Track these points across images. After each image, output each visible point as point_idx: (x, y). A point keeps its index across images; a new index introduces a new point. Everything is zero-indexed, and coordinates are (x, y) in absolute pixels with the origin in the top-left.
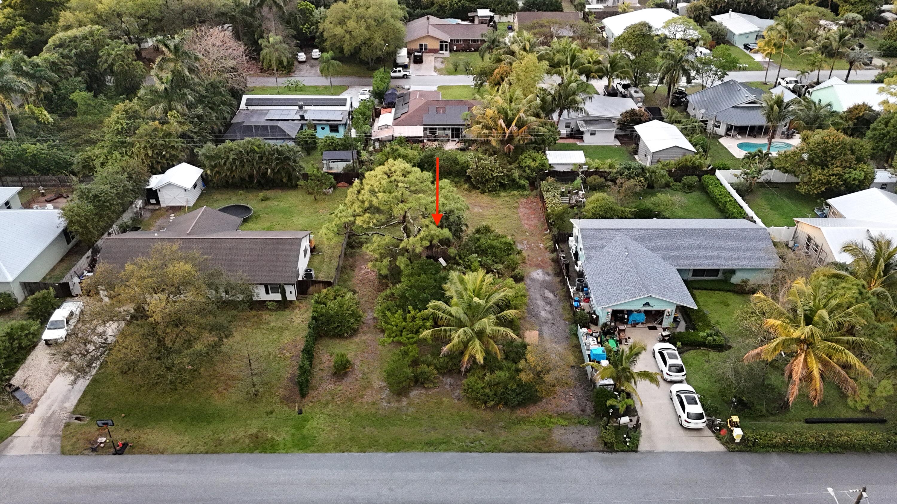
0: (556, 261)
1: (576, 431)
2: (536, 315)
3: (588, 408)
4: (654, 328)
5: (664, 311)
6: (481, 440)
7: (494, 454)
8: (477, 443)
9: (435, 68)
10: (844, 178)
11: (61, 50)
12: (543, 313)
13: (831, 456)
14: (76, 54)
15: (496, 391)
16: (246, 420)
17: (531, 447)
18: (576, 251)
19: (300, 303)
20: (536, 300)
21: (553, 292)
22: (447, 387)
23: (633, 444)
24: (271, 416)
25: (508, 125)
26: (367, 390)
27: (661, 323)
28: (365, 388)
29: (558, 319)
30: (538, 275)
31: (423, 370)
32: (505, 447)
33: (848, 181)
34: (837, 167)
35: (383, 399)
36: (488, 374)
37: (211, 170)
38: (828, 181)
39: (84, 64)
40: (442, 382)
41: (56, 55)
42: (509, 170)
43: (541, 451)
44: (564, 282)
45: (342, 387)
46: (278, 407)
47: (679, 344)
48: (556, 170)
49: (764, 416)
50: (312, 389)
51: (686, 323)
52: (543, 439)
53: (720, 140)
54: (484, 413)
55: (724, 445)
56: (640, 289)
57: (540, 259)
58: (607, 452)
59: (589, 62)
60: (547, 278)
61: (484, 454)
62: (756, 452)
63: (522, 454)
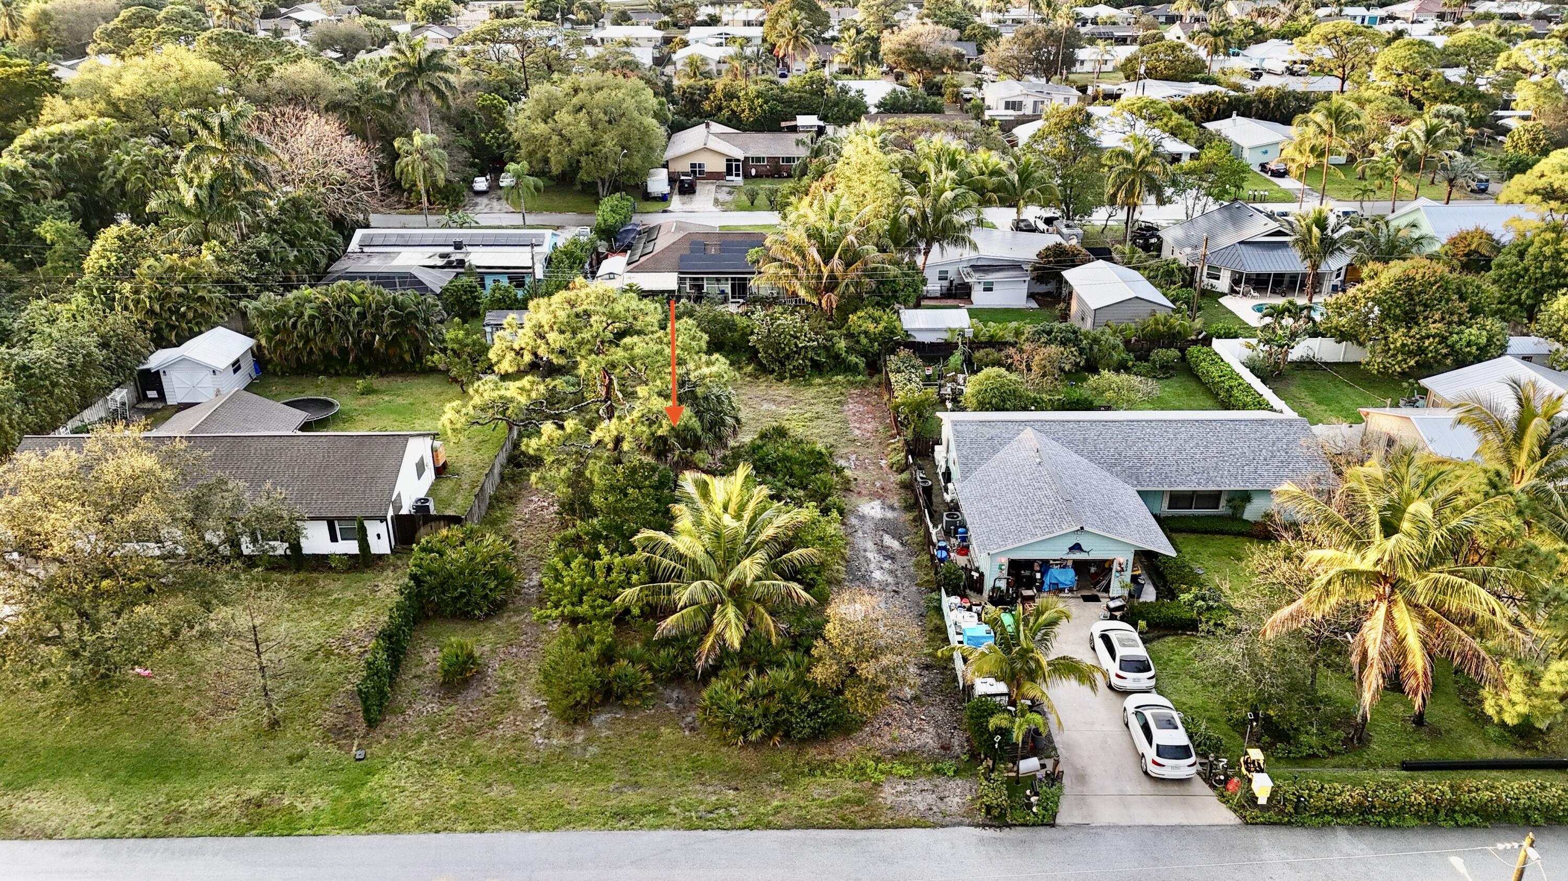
0: (907, 486)
1: (928, 786)
2: (863, 576)
3: (956, 742)
4: (1095, 599)
5: (1112, 561)
6: (729, 805)
7: (755, 833)
8: (721, 811)
9: (716, 201)
10: (1449, 342)
11: (33, 155)
12: (877, 575)
13: (1458, 833)
14: (61, 163)
15: (767, 709)
16: (244, 773)
17: (833, 817)
18: (948, 468)
19: (398, 558)
20: (865, 551)
21: (899, 538)
22: (671, 705)
23: (1045, 809)
24: (299, 764)
25: (827, 258)
26: (506, 714)
27: (1107, 589)
28: (502, 711)
29: (907, 583)
30: (872, 509)
31: (622, 672)
32: (778, 820)
33: (1458, 346)
34: (1434, 323)
35: (537, 729)
36: (752, 674)
37: (269, 340)
38: (1419, 347)
39: (76, 182)
40: (661, 697)
41: (22, 162)
42: (829, 338)
43: (853, 826)
44: (920, 520)
45: (454, 708)
46: (315, 747)
47: (1142, 624)
48: (918, 340)
49: (1314, 756)
50: (394, 713)
51: (1156, 588)
52: (859, 802)
53: (1220, 300)
54: (743, 754)
55: (1235, 811)
56: (1061, 518)
57: (878, 484)
58: (990, 826)
59: (982, 174)
60: (890, 515)
61: (734, 832)
62: (1303, 825)
63: (813, 833)
